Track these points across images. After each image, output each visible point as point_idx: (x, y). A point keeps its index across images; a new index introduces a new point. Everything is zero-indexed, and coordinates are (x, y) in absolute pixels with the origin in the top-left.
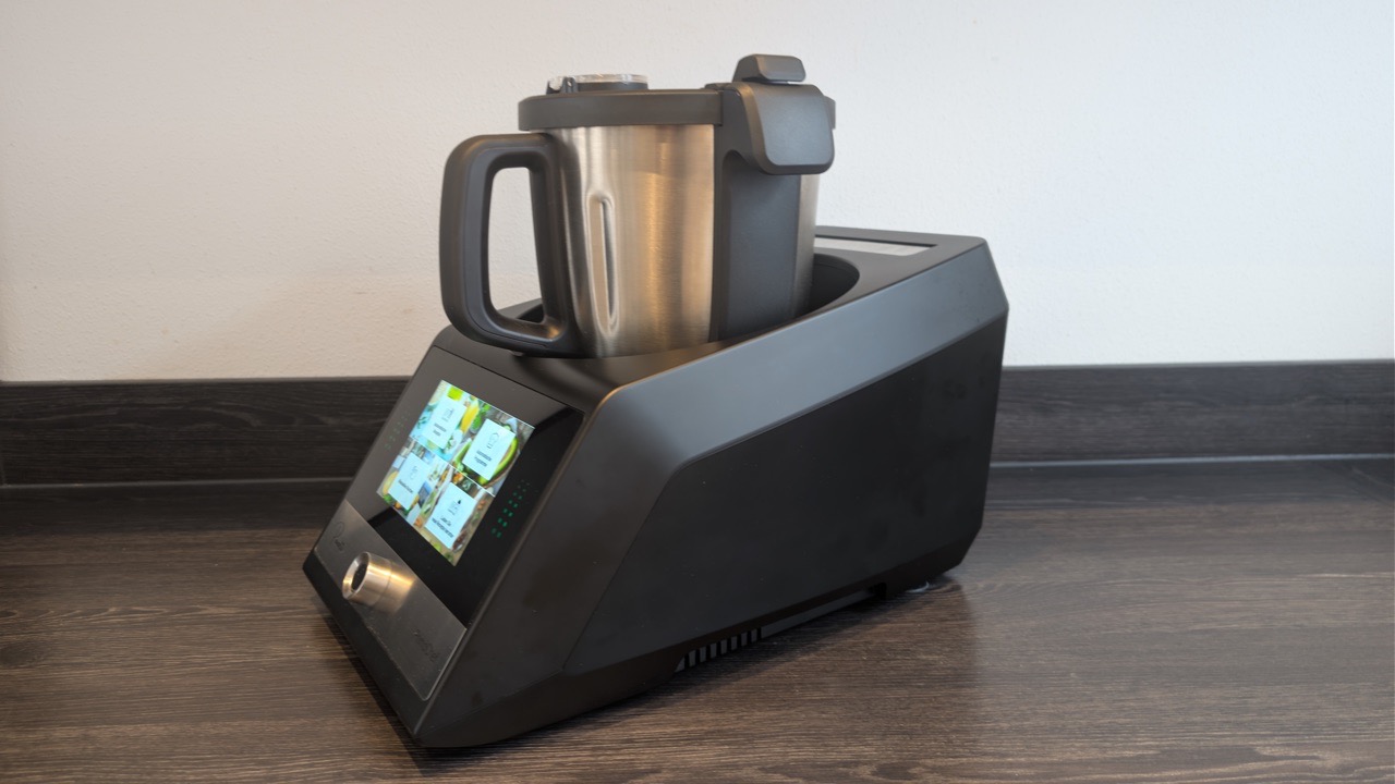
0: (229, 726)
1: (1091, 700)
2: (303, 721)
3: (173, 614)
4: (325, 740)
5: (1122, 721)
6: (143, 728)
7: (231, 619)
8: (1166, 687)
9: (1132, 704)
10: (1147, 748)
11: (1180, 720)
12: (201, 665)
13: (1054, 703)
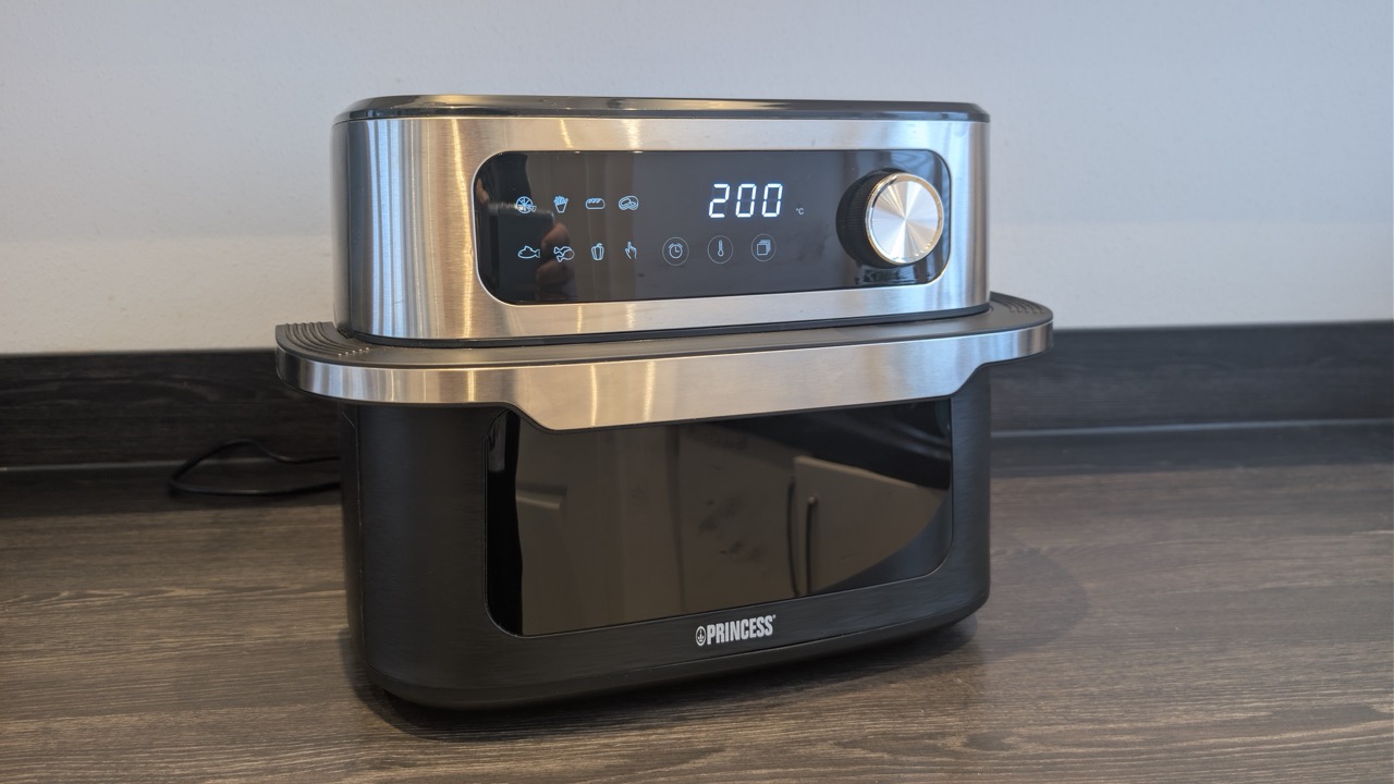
0: (215, 714)
1: (1180, 662)
2: (300, 706)
3: (136, 596)
4: (331, 727)
5: (1221, 682)
6: (114, 719)
7: (202, 601)
8: (1255, 646)
9: (1225, 664)
10: (1257, 709)
11: (1282, 679)
12: (175, 649)
13: (1141, 665)
